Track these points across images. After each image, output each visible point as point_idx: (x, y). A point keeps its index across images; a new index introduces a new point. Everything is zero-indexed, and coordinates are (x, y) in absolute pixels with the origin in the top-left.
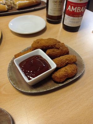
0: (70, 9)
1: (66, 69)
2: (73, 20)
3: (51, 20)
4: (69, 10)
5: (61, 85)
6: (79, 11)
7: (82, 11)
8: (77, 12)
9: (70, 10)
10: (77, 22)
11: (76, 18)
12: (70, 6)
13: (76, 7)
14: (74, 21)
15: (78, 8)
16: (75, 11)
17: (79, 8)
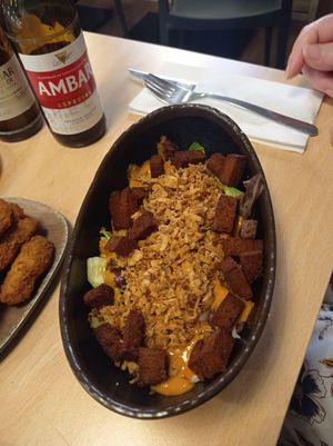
0: (46, 90)
1: (20, 263)
2: (72, 114)
3: (10, 133)
4: (44, 93)
5: (27, 310)
6: (73, 86)
7: (83, 83)
8: (71, 90)
9: (49, 94)
10: (88, 116)
11: (78, 106)
12: (41, 84)
13: (61, 81)
14: (76, 116)
15: (68, 79)
16: (65, 92)
17: (71, 80)
